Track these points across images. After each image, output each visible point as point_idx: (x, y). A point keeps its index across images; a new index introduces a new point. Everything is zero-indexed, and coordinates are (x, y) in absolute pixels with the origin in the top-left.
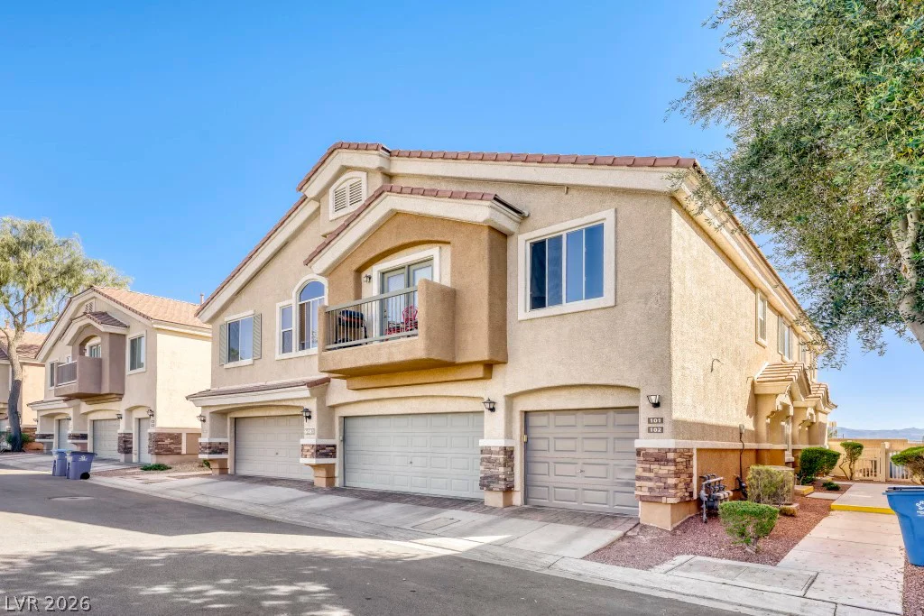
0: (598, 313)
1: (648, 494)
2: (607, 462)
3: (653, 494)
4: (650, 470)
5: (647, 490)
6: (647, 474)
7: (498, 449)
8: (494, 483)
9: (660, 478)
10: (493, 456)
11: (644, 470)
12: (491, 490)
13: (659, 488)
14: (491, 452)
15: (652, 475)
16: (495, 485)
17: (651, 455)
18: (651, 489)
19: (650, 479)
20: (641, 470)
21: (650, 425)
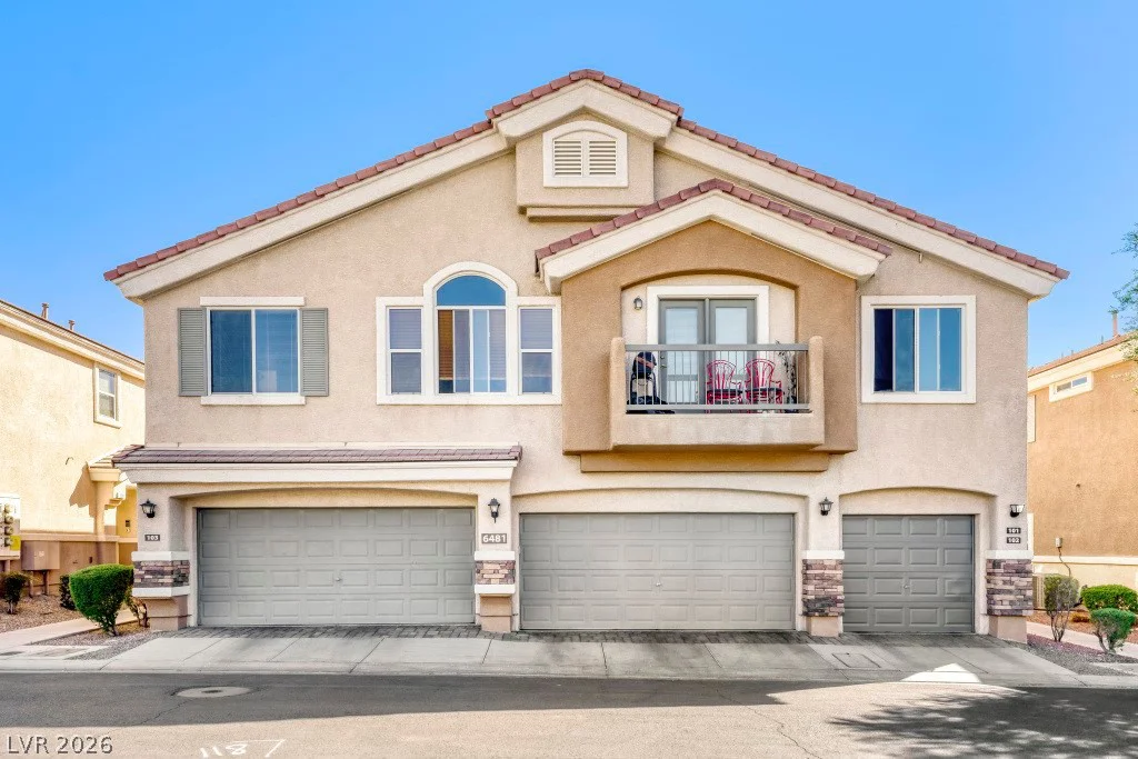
0: (955, 408)
1: (1009, 607)
2: (935, 575)
3: (1014, 607)
4: (1011, 583)
5: (1007, 603)
6: (1008, 587)
7: (834, 563)
8: (830, 606)
9: (1020, 590)
10: (827, 572)
11: (1005, 582)
12: (827, 615)
13: (1019, 600)
14: (825, 567)
15: (1012, 588)
16: (832, 609)
17: (1012, 566)
18: (1011, 603)
19: (1010, 592)
20: (1001, 583)
21: (1009, 535)
